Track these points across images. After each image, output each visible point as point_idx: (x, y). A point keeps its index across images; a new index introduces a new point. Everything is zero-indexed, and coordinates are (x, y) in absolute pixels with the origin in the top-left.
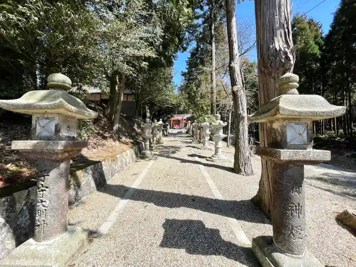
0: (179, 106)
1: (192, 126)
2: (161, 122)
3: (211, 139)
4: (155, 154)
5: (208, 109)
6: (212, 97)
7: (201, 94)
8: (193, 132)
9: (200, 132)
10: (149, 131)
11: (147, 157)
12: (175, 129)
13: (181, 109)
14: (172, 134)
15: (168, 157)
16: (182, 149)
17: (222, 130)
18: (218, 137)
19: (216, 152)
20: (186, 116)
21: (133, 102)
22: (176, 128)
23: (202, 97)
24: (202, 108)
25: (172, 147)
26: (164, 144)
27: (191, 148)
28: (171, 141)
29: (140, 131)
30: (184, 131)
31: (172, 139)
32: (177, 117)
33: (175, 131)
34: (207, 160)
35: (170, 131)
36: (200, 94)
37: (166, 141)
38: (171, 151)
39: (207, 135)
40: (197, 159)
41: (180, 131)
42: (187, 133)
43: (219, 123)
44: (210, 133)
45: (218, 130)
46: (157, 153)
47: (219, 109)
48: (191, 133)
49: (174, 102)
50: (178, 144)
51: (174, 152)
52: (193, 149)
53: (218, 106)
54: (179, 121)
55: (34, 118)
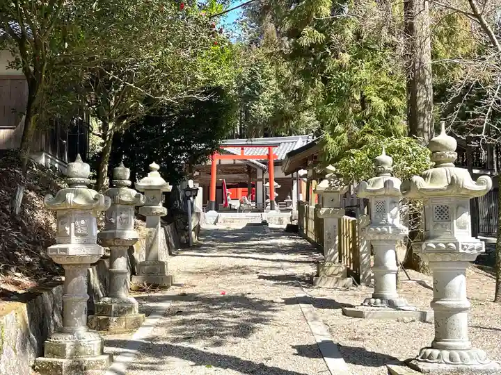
0: (251, 97)
1: (314, 197)
2: (154, 179)
3: (411, 263)
5: (393, 111)
6: (411, 47)
7: (358, 35)
8: (319, 223)
10: (88, 226)
12: (232, 210)
13: (262, 109)
14: (220, 237)
17: (466, 218)
18: (450, 251)
19: (441, 333)
20: (285, 146)
21: (13, 79)
22: (236, 204)
23: (363, 49)
24: (364, 102)
28: (222, 271)
32: (237, 151)
33: (236, 221)
35: (209, 220)
36: (349, 34)
38: (230, 322)
39: (391, 243)
41: (256, 218)
42: (292, 229)
43: (453, 183)
44: (406, 231)
45: (445, 215)
47: (451, 110)
49: (225, 77)
51: (244, 331)
53: (441, 93)
54: (250, 170)
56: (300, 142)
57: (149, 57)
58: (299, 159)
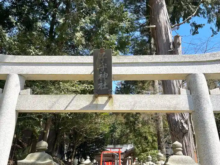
5: (154, 141)
54: (113, 156)
58: (127, 153)
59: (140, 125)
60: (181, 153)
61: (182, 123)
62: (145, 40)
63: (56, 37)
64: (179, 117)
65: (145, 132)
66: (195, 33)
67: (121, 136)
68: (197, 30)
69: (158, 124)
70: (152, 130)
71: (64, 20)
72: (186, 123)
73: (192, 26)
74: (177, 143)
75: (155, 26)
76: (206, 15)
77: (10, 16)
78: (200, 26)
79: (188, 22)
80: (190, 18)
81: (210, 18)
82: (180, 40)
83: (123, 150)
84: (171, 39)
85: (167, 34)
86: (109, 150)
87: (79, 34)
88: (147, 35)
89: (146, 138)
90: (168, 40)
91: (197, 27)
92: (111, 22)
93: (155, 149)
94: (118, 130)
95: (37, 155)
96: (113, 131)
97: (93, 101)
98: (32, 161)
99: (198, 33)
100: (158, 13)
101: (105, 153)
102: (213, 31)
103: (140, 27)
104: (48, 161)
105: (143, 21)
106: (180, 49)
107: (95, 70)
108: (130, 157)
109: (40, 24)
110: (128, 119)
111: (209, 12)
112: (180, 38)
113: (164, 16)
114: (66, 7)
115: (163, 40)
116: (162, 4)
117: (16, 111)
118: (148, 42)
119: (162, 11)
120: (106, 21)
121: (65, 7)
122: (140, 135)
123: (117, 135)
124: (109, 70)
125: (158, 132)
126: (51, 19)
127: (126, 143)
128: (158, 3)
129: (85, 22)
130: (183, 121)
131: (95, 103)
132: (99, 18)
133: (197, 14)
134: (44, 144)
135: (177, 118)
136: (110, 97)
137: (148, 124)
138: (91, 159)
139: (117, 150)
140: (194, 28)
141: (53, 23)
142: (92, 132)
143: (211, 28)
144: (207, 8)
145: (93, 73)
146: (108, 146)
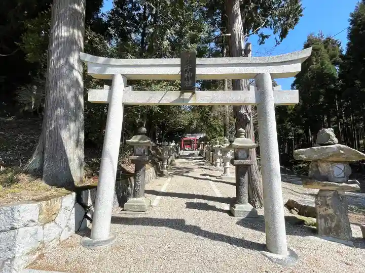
1: (205, 148)
2: (174, 144)
4: (171, 174)
5: (221, 131)
8: (206, 153)
9: (213, 154)
10: (167, 152)
11: (164, 175)
12: (186, 150)
14: (183, 156)
15: (183, 175)
16: (195, 170)
19: (225, 171)
20: (199, 136)
22: (187, 149)
25: (185, 168)
26: (177, 166)
27: (203, 169)
28: (183, 163)
29: (154, 152)
30: (196, 152)
31: (184, 161)
33: (187, 153)
34: (217, 178)
35: (181, 152)
37: (178, 163)
38: (184, 171)
40: (208, 177)
41: (191, 152)
42: (200, 155)
45: (225, 152)
46: (172, 173)
48: (204, 155)
50: (190, 166)
51: (187, 172)
52: (205, 170)
54: (190, 141)
55: (135, 146)
56: (202, 136)
57: (172, 120)
58: (201, 140)
59: (212, 119)
60: (244, 136)
61: (246, 116)
62: (219, 50)
63: (147, 47)
64: (244, 111)
65: (215, 125)
66: (262, 43)
67: (197, 128)
68: (263, 40)
69: (225, 119)
70: (220, 123)
71: (153, 30)
72: (249, 115)
73: (260, 37)
74: (241, 129)
75: (230, 34)
76: (272, 27)
77: (109, 28)
78: (267, 37)
79: (257, 33)
80: (259, 30)
81: (275, 29)
82: (251, 47)
83: (198, 138)
84: (243, 47)
85: (240, 42)
86: (188, 137)
87: (166, 43)
88: (221, 46)
89: (215, 129)
90: (240, 47)
91: (263, 37)
92: (192, 32)
93: (221, 136)
94: (195, 124)
95: (139, 137)
96: (190, 124)
97: (180, 96)
98: (136, 141)
99: (264, 43)
100: (234, 22)
101: (185, 139)
102: (277, 41)
103: (215, 39)
104: (148, 141)
105: (218, 33)
106: (250, 55)
107: (182, 71)
108: (202, 142)
109: (133, 36)
110: (203, 115)
111: (275, 24)
112: (250, 45)
113: (238, 25)
114: (154, 21)
115: (236, 47)
116: (237, 13)
117: (123, 103)
118: (221, 52)
119: (237, 20)
120: (188, 32)
121: (152, 20)
122: (211, 126)
123: (193, 127)
124: (193, 70)
125: (225, 125)
126: (142, 31)
127: (200, 132)
128: (234, 13)
129: (170, 33)
130: (247, 114)
131: (181, 97)
132: (182, 29)
133: (265, 26)
134: (144, 129)
135: (243, 111)
136: (194, 93)
137: (217, 119)
138: (176, 143)
139: (194, 137)
140: (261, 39)
141: (143, 35)
142: (176, 124)
143: (276, 39)
144: (274, 20)
145: (180, 73)
146: (188, 135)
